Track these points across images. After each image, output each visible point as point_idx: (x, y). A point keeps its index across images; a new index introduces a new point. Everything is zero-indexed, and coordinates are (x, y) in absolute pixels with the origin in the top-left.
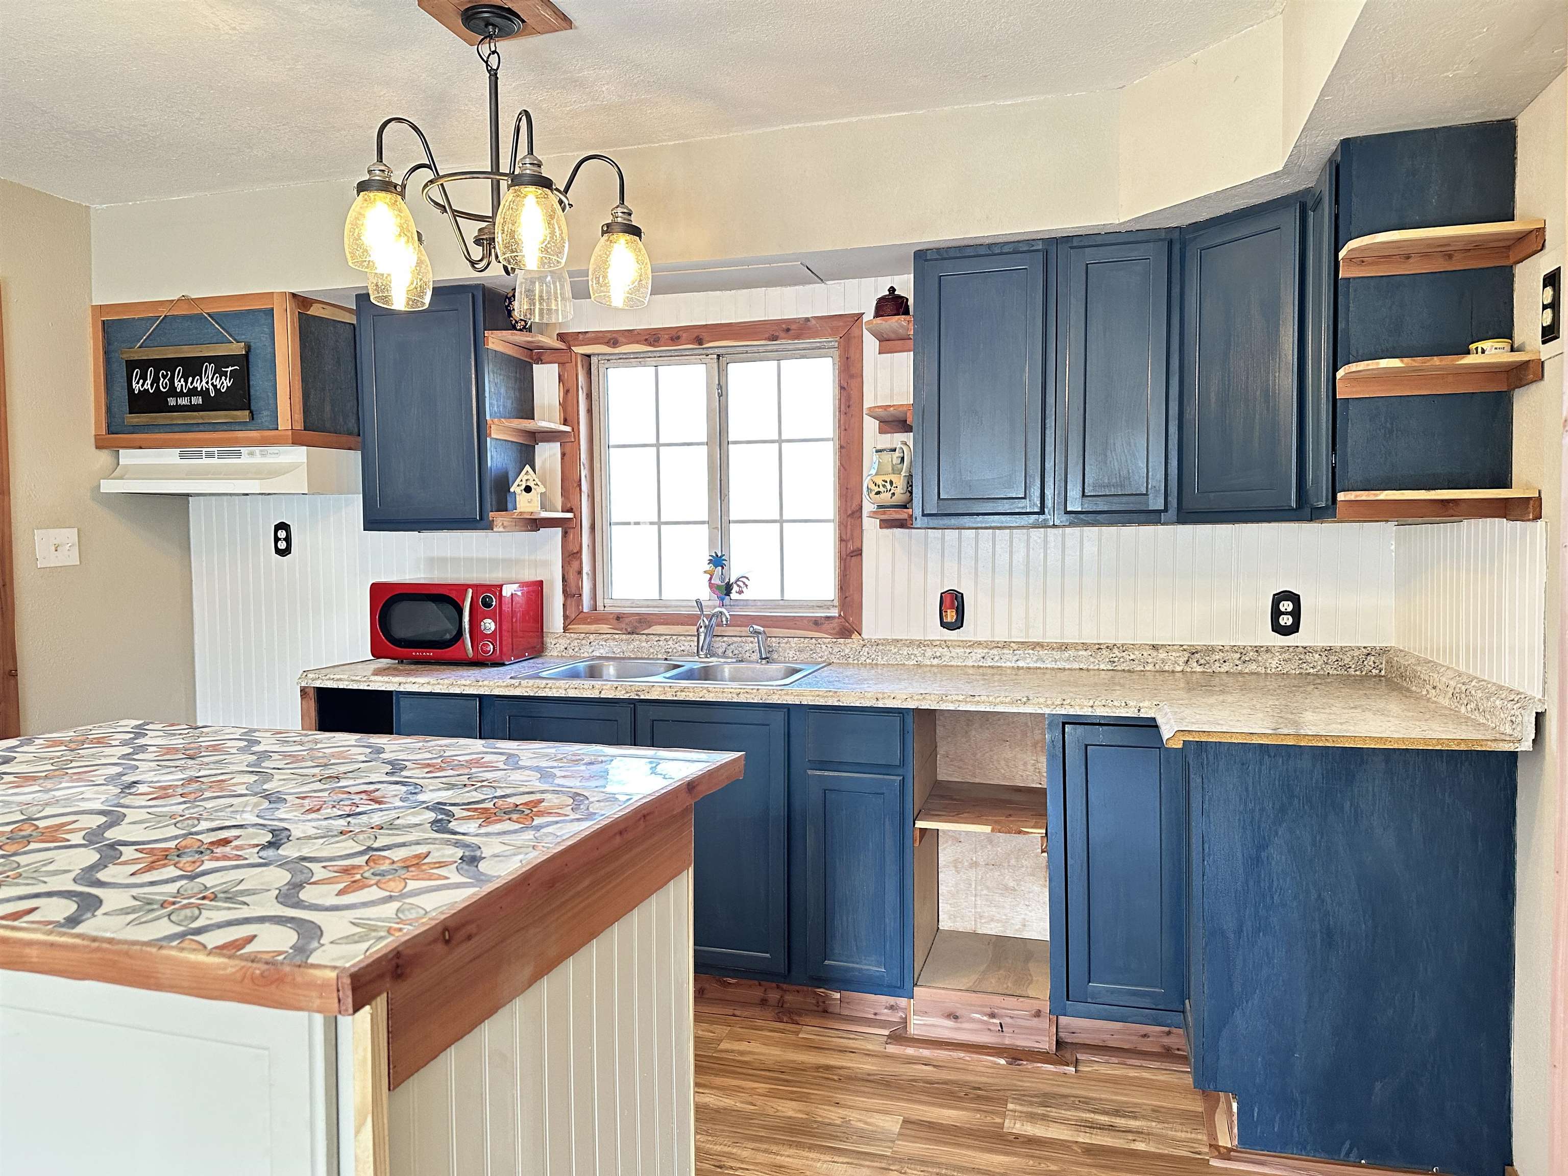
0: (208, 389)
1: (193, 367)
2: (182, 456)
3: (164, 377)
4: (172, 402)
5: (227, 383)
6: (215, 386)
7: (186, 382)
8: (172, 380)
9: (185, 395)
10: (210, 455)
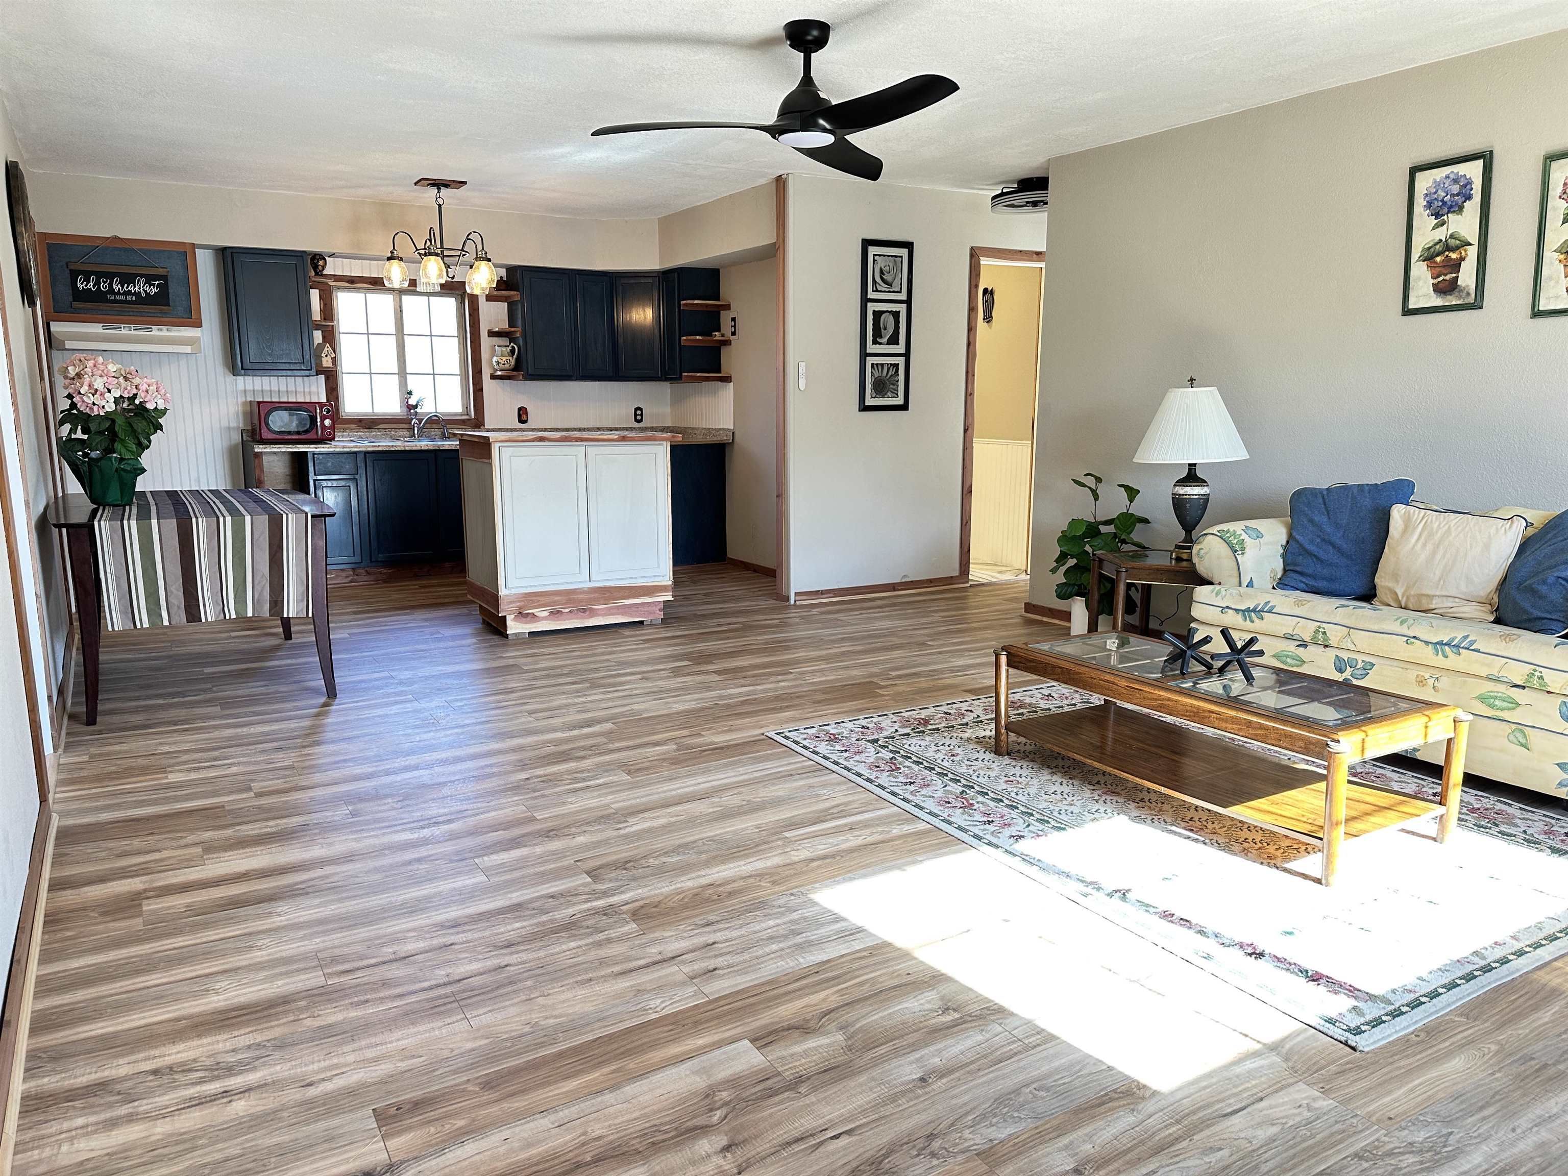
0: (140, 293)
1: (128, 279)
2: (104, 328)
3: (105, 283)
4: (111, 297)
5: (155, 290)
6: (146, 291)
7: (123, 288)
8: (111, 285)
9: (121, 294)
10: (130, 329)
